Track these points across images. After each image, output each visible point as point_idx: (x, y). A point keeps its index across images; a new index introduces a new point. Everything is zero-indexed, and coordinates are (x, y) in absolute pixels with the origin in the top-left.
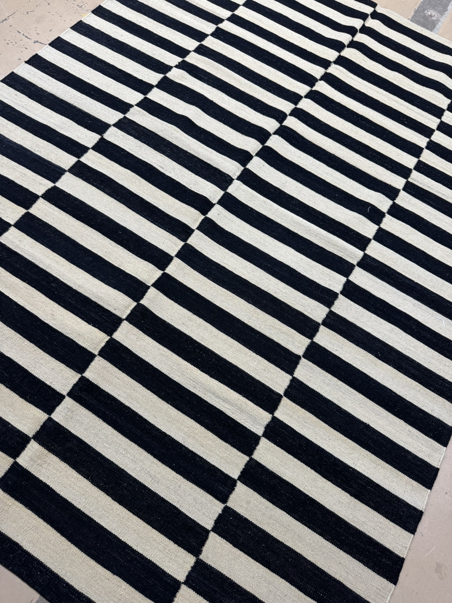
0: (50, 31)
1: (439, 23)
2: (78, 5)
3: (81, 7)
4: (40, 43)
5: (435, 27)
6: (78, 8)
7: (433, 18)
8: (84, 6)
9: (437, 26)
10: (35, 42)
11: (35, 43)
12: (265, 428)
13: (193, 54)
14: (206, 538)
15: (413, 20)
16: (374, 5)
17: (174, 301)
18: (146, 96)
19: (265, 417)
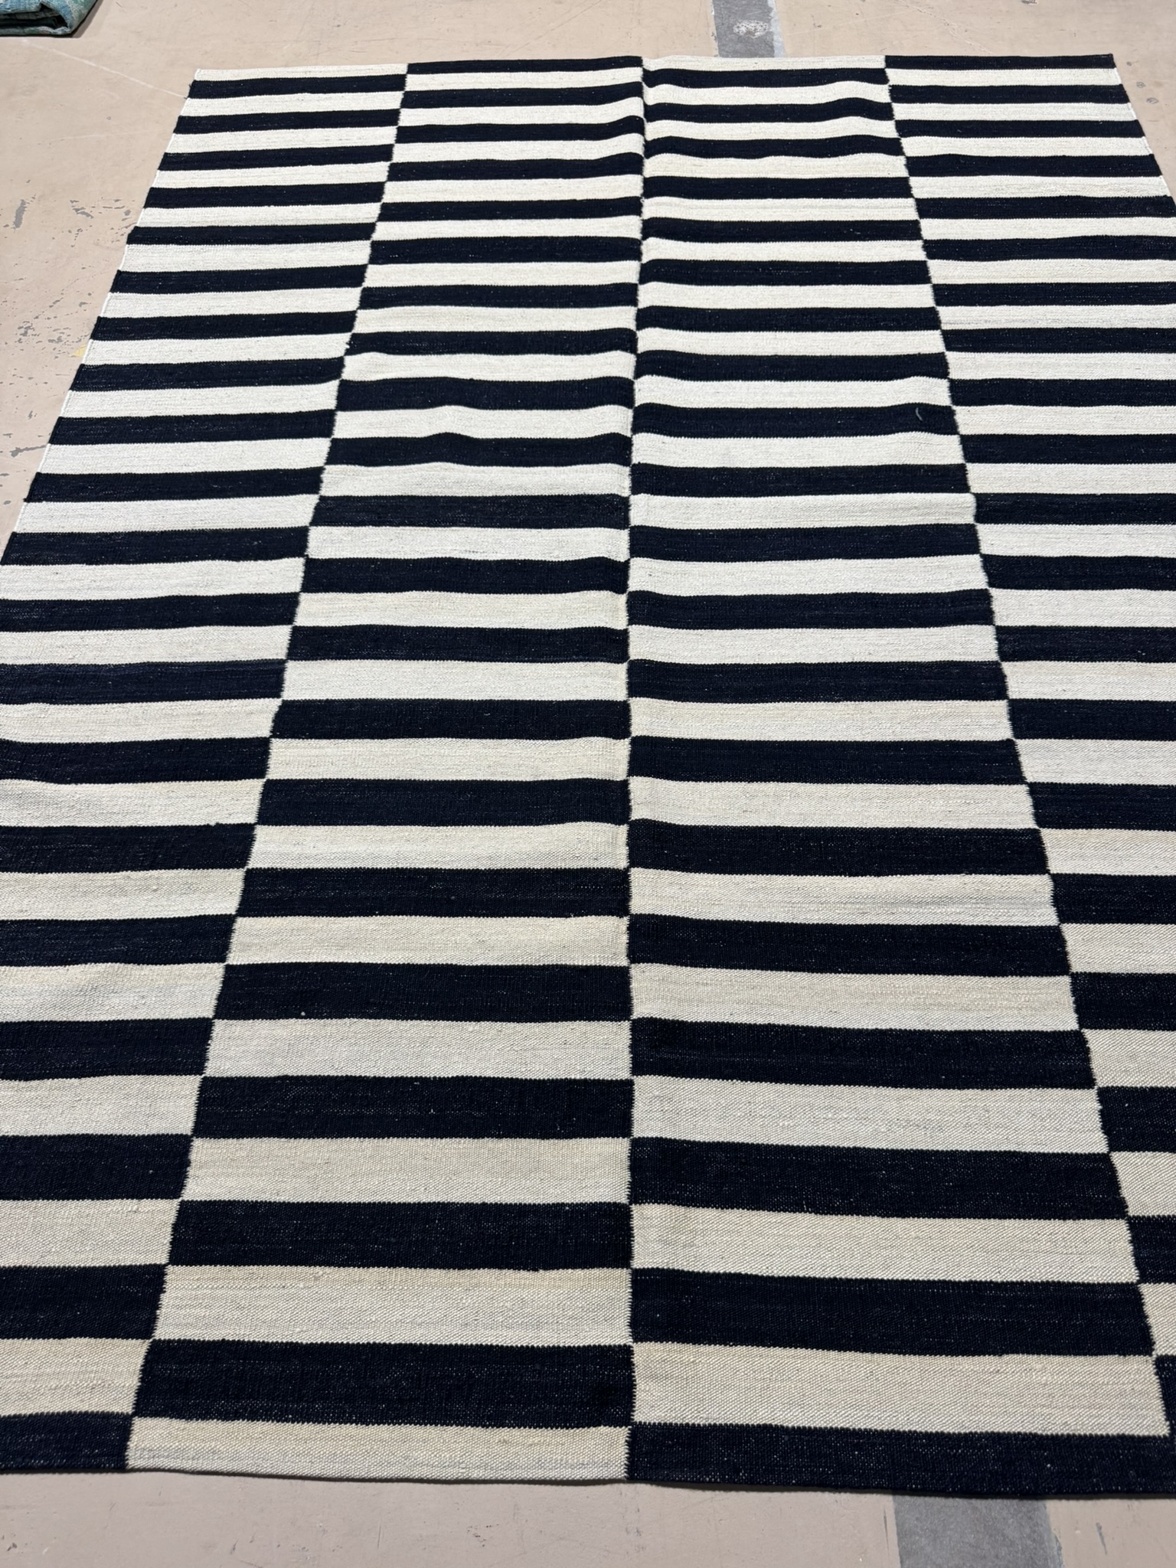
0: (30, 416)
1: (775, 37)
2: (50, 341)
3: (59, 340)
4: (27, 449)
5: (772, 47)
6: (54, 345)
7: (758, 34)
8: (64, 337)
9: (775, 44)
10: (15, 453)
11: (17, 454)
12: (1054, 906)
13: (362, 315)
14: (1112, 1170)
15: (724, 52)
16: (635, 62)
17: (693, 780)
18: (333, 437)
19: (1039, 886)
